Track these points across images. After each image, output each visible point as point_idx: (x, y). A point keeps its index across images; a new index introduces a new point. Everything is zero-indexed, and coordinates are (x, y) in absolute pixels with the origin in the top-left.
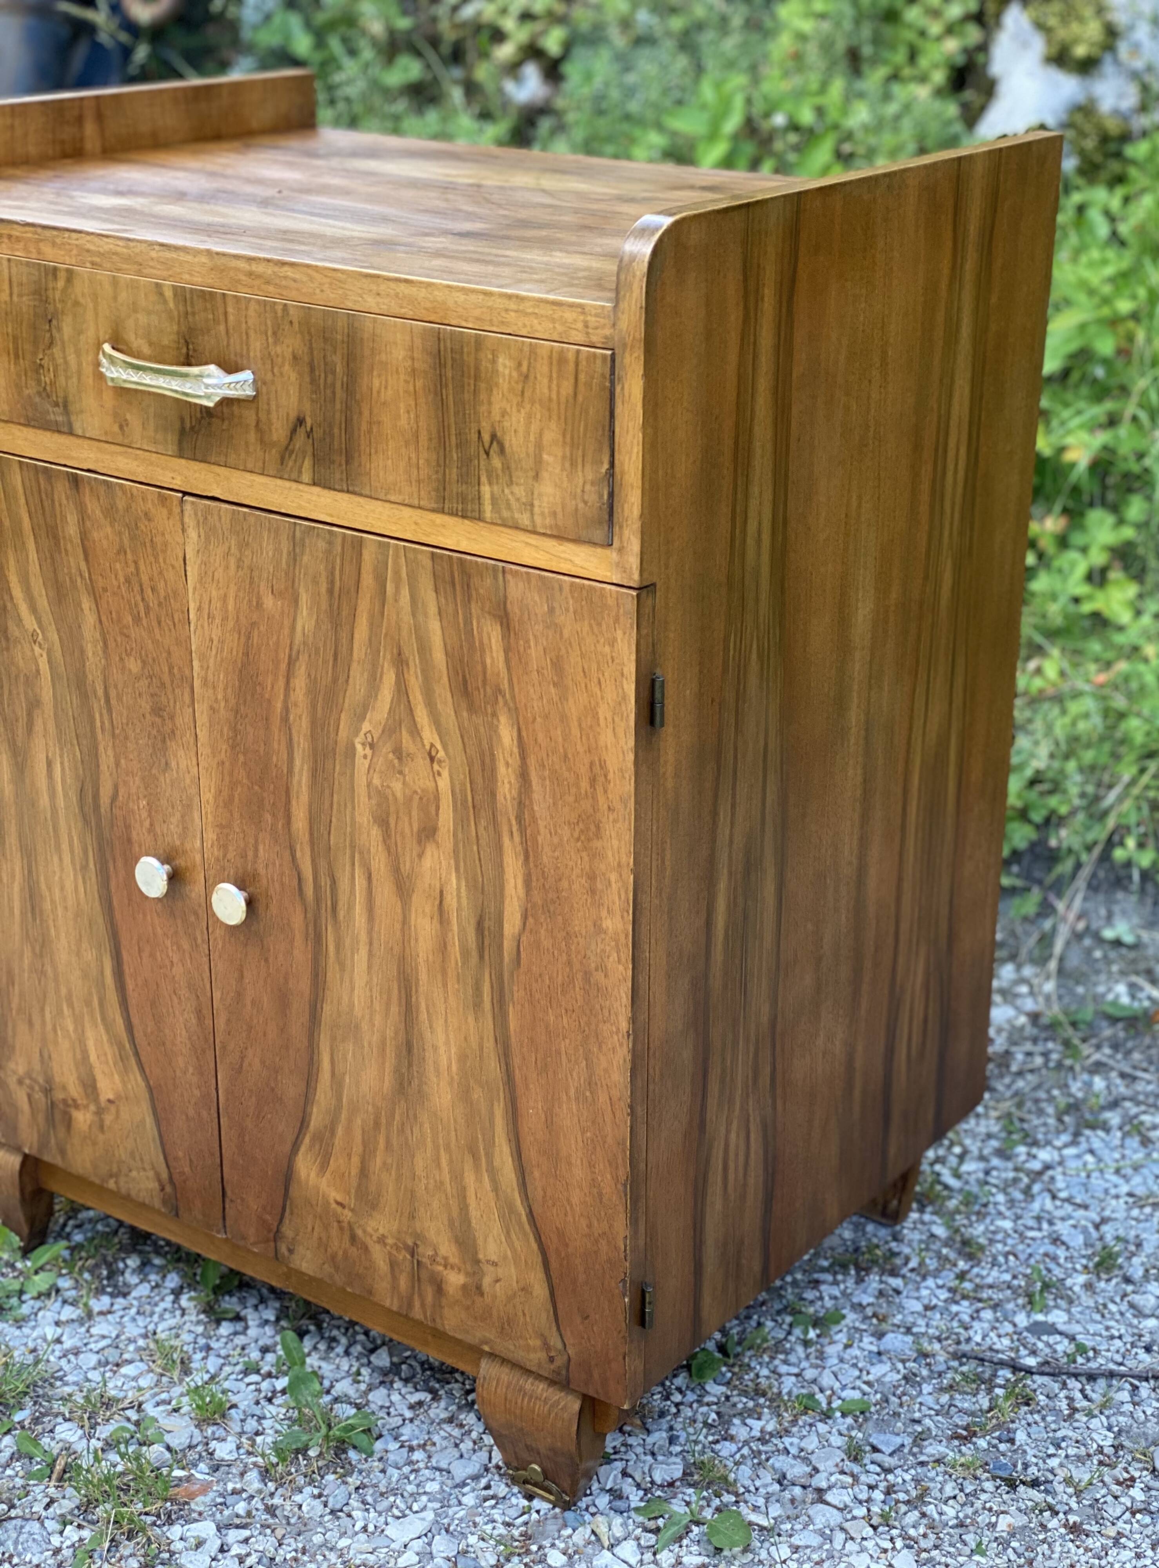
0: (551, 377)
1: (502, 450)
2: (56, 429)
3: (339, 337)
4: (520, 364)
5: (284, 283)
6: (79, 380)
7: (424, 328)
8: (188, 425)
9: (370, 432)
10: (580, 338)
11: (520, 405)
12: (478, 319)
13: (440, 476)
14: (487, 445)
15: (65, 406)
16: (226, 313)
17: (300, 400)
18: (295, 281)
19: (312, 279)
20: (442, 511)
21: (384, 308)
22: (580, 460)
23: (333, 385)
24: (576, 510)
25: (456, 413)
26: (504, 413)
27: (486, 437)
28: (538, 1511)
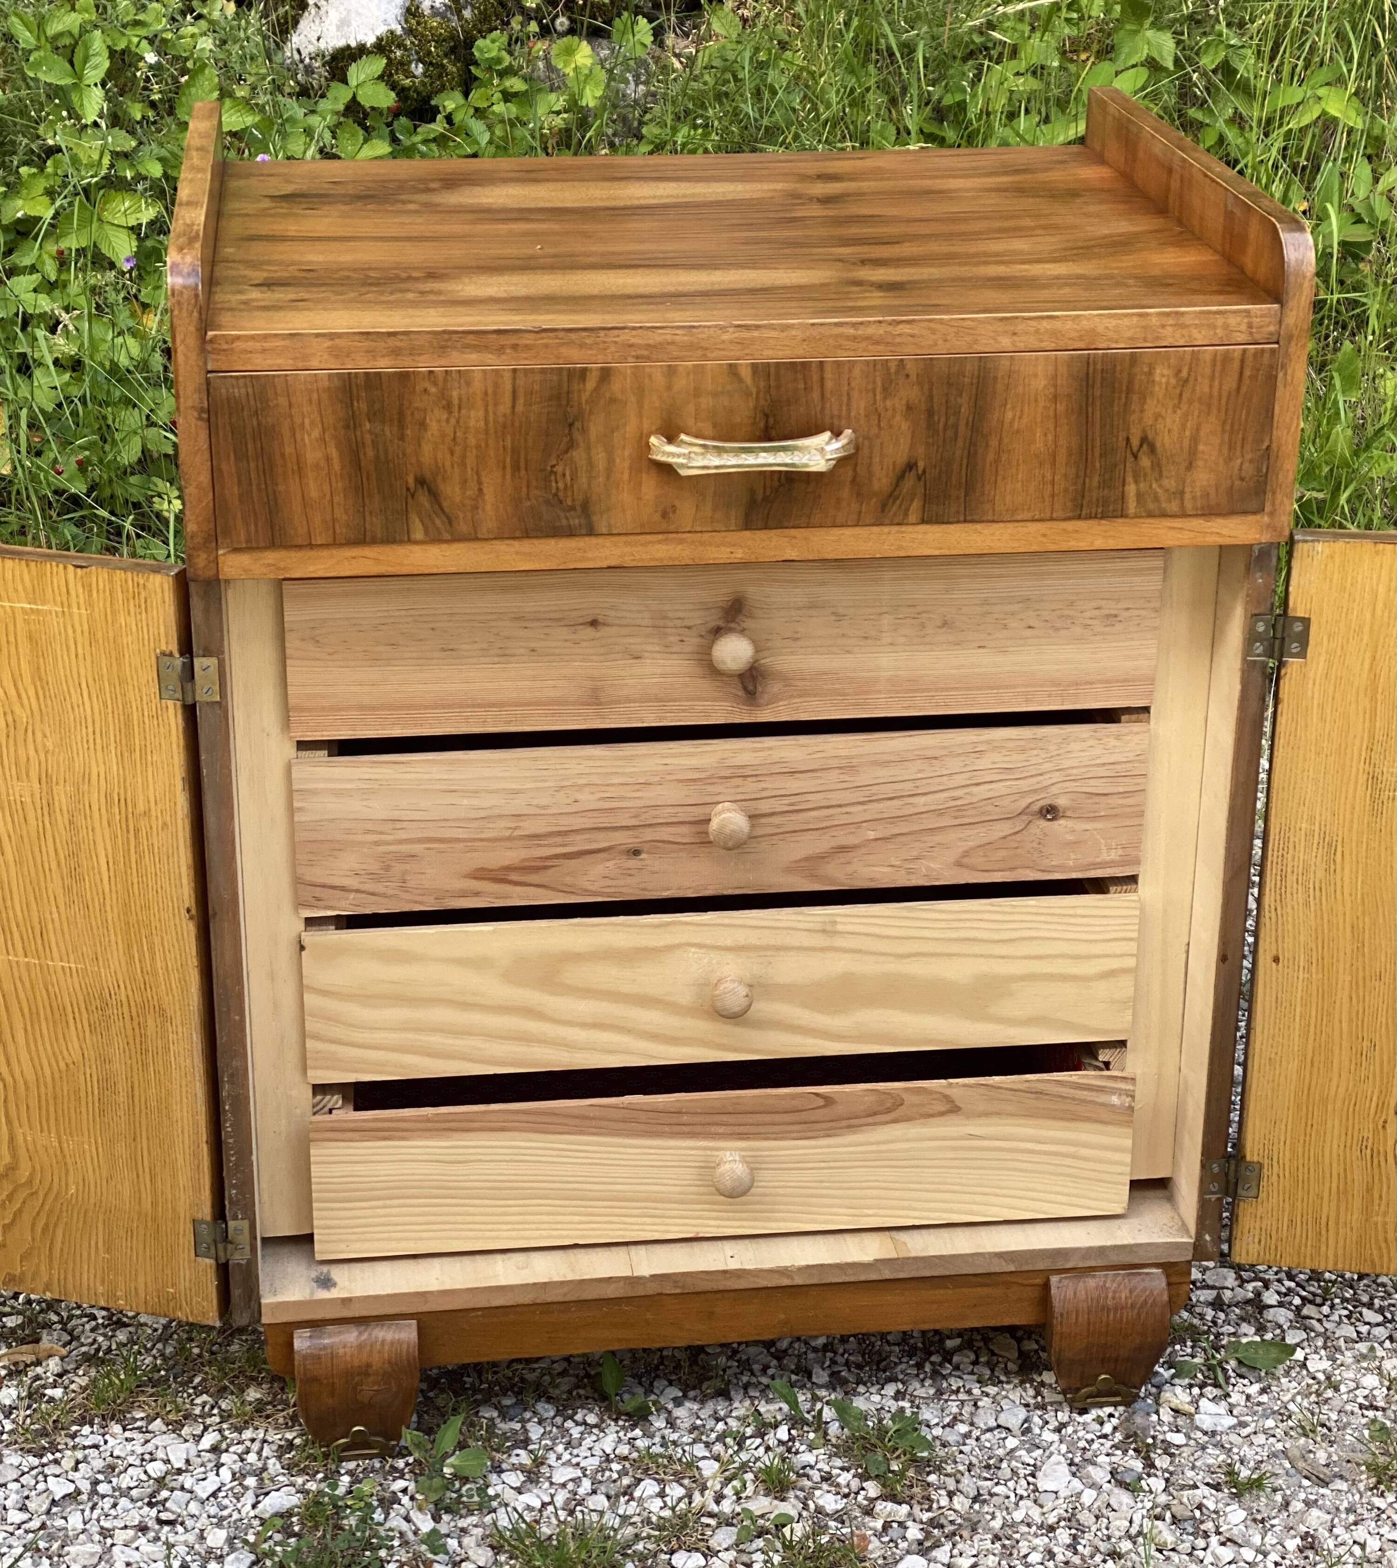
0: (1212, 378)
1: (1152, 449)
2: (570, 533)
3: (967, 380)
4: (1180, 371)
5: (898, 340)
6: (608, 477)
7: (1072, 357)
8: (760, 496)
9: (997, 461)
10: (1241, 338)
11: (1177, 406)
12: (1130, 339)
13: (1079, 487)
14: (1135, 449)
15: (586, 508)
16: (822, 379)
17: (912, 445)
18: (912, 336)
19: (933, 331)
20: (1079, 518)
21: (1021, 346)
22: (1239, 444)
23: (956, 426)
24: (1232, 487)
25: (1103, 426)
26: (1157, 416)
27: (1135, 442)
28: (1111, 1415)
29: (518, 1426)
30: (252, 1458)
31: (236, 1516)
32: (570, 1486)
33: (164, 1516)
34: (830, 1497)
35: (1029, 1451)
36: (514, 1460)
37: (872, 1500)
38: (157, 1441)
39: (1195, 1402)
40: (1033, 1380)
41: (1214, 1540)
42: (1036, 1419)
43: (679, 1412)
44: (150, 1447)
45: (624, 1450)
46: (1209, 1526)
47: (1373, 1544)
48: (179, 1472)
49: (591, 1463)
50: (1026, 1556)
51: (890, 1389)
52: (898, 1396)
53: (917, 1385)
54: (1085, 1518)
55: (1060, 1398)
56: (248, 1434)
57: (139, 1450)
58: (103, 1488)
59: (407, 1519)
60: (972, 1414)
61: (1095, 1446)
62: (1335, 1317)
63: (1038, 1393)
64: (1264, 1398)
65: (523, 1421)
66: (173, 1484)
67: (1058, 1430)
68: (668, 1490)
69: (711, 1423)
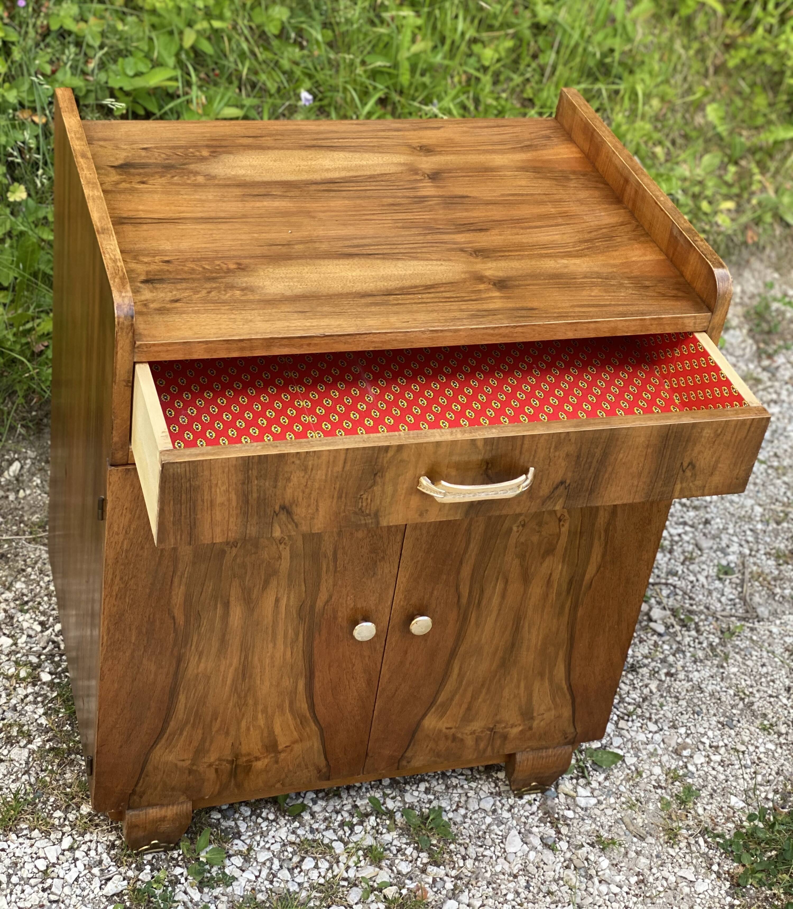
4: (718, 430)
6: (392, 498)
9: (610, 478)
11: (712, 447)
13: (651, 487)
14: (685, 468)
15: (377, 514)
17: (566, 473)
22: (740, 463)
23: (591, 462)
24: (732, 482)
25: (670, 458)
26: (701, 452)
28: (535, 800)
29: (233, 824)
30: (92, 853)
31: (92, 896)
32: (268, 864)
33: (53, 897)
34: (404, 864)
35: (498, 826)
36: (235, 848)
37: (425, 865)
38: (38, 844)
39: (575, 790)
40: (492, 776)
41: (596, 880)
42: (498, 803)
43: (316, 808)
44: (34, 849)
45: (292, 838)
46: (593, 872)
47: (672, 879)
48: (54, 865)
49: (276, 847)
50: (505, 895)
51: (422, 786)
52: (427, 791)
53: (435, 783)
54: (532, 868)
55: (508, 788)
56: (87, 837)
57: (29, 851)
58: (14, 879)
59: (185, 893)
60: (466, 801)
61: (530, 820)
62: (635, 728)
63: (496, 785)
64: (607, 783)
65: (235, 820)
66: (53, 875)
67: (509, 810)
68: (320, 865)
69: (334, 816)
